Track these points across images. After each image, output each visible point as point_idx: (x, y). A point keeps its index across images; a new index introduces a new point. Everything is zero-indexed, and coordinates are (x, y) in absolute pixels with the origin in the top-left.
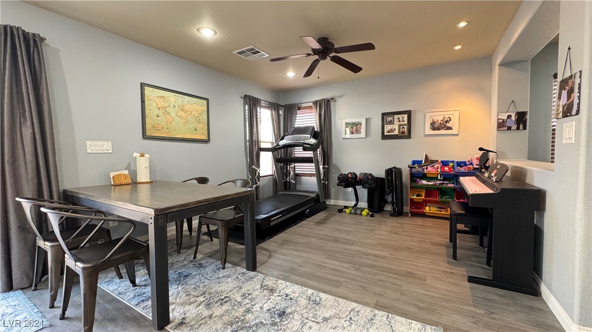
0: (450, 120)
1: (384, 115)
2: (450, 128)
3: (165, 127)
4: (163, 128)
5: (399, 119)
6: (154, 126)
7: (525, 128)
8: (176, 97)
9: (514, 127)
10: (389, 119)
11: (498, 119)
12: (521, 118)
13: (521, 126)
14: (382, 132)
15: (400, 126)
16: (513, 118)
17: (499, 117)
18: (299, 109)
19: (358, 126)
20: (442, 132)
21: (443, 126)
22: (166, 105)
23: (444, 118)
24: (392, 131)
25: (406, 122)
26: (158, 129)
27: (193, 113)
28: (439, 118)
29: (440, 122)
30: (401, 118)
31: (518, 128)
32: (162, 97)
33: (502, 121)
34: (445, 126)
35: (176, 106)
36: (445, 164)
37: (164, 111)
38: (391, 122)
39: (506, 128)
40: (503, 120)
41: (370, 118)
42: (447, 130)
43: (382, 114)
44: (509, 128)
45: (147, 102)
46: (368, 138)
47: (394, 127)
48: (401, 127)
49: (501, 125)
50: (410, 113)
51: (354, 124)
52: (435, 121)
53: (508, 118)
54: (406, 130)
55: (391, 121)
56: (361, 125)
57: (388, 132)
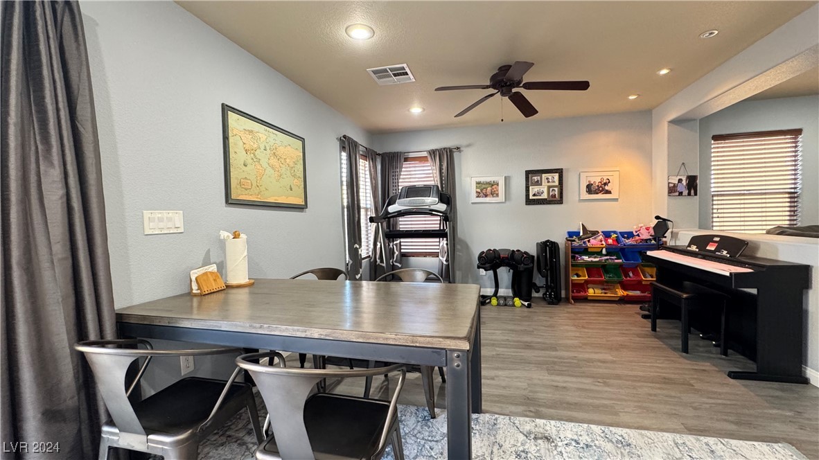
0: (609, 182)
1: (528, 173)
2: (609, 192)
3: (254, 184)
4: (252, 185)
5: (547, 179)
6: (240, 183)
7: (696, 194)
8: (266, 133)
9: (685, 192)
10: (536, 178)
11: (669, 183)
12: (692, 183)
13: (692, 192)
14: (526, 195)
15: (549, 187)
16: (684, 182)
17: (670, 181)
18: (406, 159)
19: (493, 187)
20: (600, 196)
21: (601, 189)
22: (255, 146)
23: (602, 179)
24: (539, 193)
25: (557, 183)
26: (246, 187)
27: (288, 160)
28: (596, 180)
29: (597, 184)
30: (550, 177)
31: (689, 194)
32: (251, 132)
33: (672, 185)
34: (603, 189)
35: (268, 148)
36: (607, 235)
37: (252, 155)
38: (538, 183)
39: (677, 194)
40: (674, 184)
41: (509, 177)
42: (606, 193)
43: (526, 171)
44: (681, 194)
45: (231, 140)
46: (508, 203)
47: (542, 189)
48: (551, 189)
49: (672, 190)
50: (562, 172)
51: (489, 183)
52: (592, 183)
53: (679, 182)
54: (556, 193)
55: (538, 181)
56: (498, 185)
57: (534, 195)
